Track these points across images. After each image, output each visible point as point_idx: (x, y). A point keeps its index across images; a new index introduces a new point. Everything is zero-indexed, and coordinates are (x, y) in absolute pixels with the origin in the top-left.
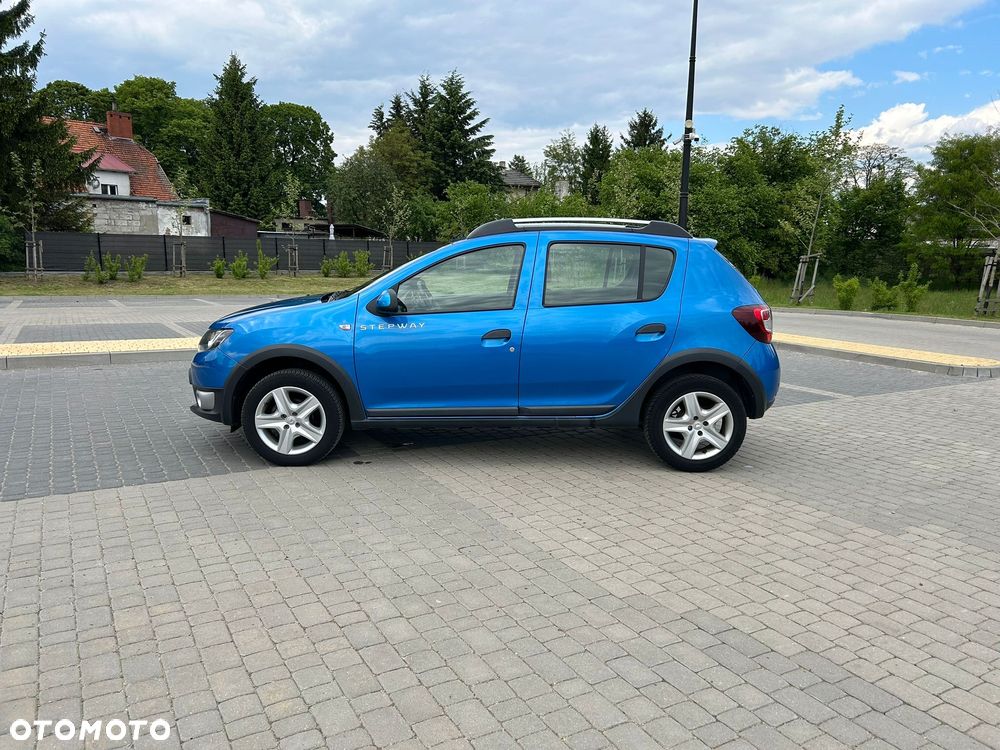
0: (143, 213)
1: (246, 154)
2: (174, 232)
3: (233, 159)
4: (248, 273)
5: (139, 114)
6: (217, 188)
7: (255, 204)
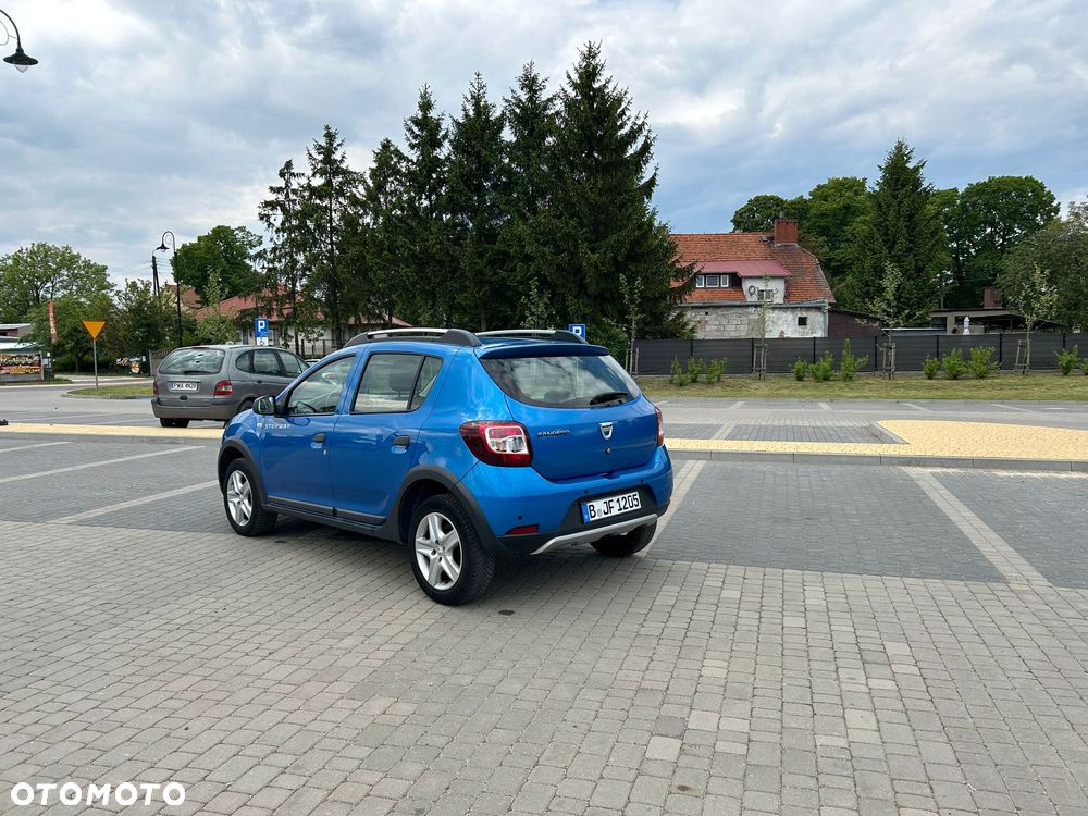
0: (751, 317)
1: (902, 243)
2: (788, 334)
3: (885, 251)
4: (831, 375)
5: (828, 216)
6: (867, 285)
7: (907, 298)
